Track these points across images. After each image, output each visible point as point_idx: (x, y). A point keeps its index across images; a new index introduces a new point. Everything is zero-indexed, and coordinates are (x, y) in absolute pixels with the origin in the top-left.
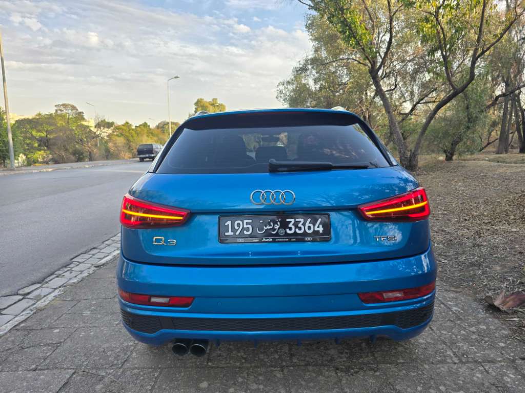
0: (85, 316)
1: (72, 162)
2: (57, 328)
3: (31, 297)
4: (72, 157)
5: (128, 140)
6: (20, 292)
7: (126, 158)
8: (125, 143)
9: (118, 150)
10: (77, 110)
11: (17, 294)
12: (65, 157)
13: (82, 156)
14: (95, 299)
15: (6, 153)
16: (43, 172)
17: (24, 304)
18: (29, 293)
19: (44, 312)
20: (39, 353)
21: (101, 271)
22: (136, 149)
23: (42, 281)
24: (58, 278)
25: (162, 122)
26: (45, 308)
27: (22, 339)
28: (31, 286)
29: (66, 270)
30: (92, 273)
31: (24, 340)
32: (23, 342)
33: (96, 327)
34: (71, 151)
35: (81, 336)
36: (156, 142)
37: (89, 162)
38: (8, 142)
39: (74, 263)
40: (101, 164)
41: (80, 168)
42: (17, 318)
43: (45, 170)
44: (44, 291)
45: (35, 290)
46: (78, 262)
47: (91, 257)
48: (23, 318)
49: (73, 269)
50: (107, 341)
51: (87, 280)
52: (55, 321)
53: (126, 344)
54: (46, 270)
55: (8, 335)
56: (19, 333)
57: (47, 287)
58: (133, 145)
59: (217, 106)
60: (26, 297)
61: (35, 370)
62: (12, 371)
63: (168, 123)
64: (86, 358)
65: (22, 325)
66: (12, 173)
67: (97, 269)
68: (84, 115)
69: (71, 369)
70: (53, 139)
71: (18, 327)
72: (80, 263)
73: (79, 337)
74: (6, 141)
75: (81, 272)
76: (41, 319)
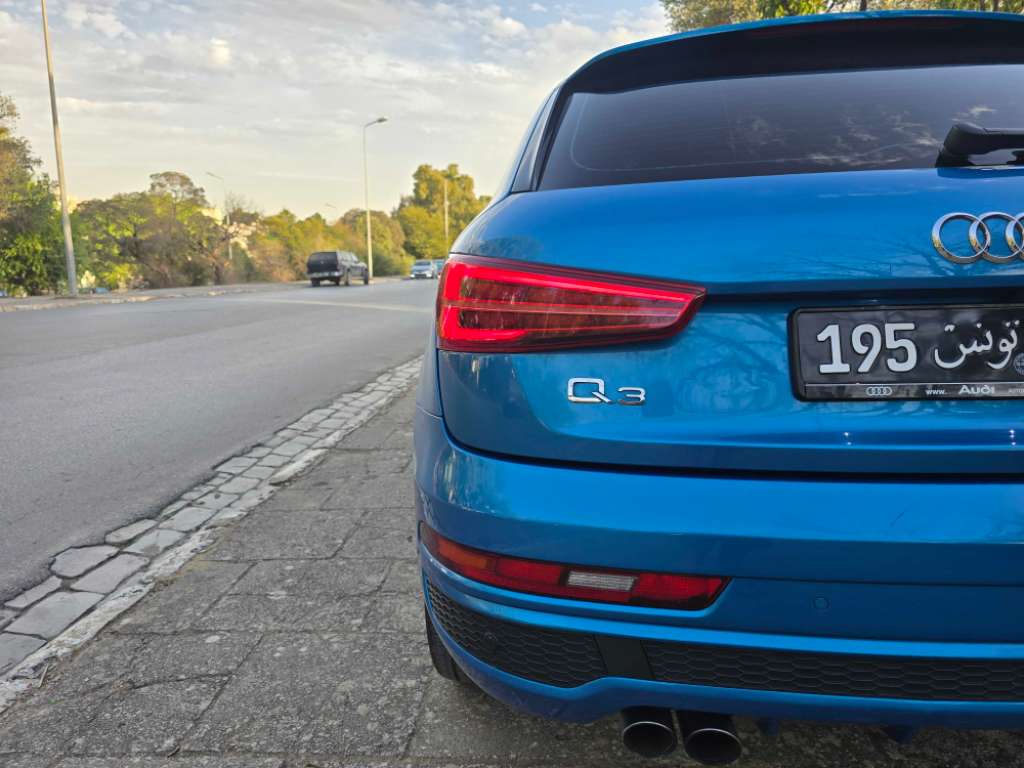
0: (276, 602)
1: (182, 285)
2: (214, 632)
3: (138, 552)
4: (184, 278)
5: (288, 246)
6: (111, 538)
7: (284, 279)
8: (281, 252)
9: (270, 265)
10: (192, 184)
11: (105, 543)
12: (169, 276)
13: (199, 277)
14: (291, 559)
15: (62, 267)
16: (131, 303)
17: (122, 566)
18: (130, 542)
19: (173, 588)
20: (177, 699)
21: (288, 493)
22: (303, 261)
23: (155, 514)
24: (189, 509)
25: (352, 211)
26: (176, 579)
27: (129, 658)
28: (134, 526)
29: (205, 489)
30: (270, 498)
31: (135, 661)
32: (131, 667)
33: (309, 632)
34: (180, 264)
35: (277, 655)
36: (342, 249)
37: (215, 287)
38: (64, 244)
39: (221, 475)
40: (239, 290)
41: (201, 296)
42: (111, 603)
43: (134, 299)
44: (164, 537)
45: (144, 533)
46: (230, 474)
47: (255, 464)
48: (126, 603)
49: (221, 489)
50: (348, 674)
51: (261, 513)
52: (205, 613)
53: (400, 684)
54: (164, 490)
55: (94, 646)
56: (119, 643)
57: (170, 529)
58: (298, 255)
59: (458, 179)
60: (125, 550)
61: (174, 753)
62: (113, 755)
63: (364, 213)
64: (304, 722)
65: (125, 621)
66: (73, 303)
67: (278, 490)
68: (205, 194)
69: (270, 754)
70: (147, 241)
71: (115, 627)
72: (234, 476)
73: (274, 659)
74: (60, 241)
75: (240, 496)
76: (171, 606)
